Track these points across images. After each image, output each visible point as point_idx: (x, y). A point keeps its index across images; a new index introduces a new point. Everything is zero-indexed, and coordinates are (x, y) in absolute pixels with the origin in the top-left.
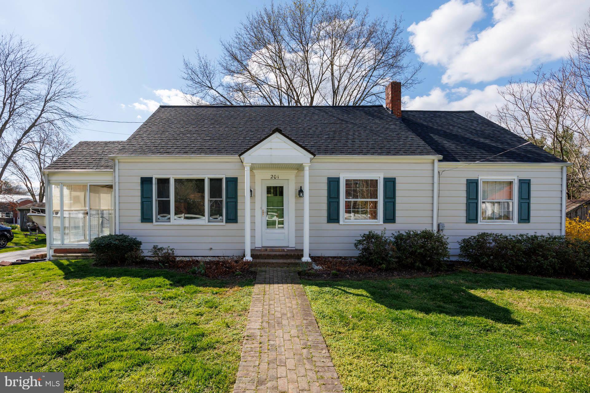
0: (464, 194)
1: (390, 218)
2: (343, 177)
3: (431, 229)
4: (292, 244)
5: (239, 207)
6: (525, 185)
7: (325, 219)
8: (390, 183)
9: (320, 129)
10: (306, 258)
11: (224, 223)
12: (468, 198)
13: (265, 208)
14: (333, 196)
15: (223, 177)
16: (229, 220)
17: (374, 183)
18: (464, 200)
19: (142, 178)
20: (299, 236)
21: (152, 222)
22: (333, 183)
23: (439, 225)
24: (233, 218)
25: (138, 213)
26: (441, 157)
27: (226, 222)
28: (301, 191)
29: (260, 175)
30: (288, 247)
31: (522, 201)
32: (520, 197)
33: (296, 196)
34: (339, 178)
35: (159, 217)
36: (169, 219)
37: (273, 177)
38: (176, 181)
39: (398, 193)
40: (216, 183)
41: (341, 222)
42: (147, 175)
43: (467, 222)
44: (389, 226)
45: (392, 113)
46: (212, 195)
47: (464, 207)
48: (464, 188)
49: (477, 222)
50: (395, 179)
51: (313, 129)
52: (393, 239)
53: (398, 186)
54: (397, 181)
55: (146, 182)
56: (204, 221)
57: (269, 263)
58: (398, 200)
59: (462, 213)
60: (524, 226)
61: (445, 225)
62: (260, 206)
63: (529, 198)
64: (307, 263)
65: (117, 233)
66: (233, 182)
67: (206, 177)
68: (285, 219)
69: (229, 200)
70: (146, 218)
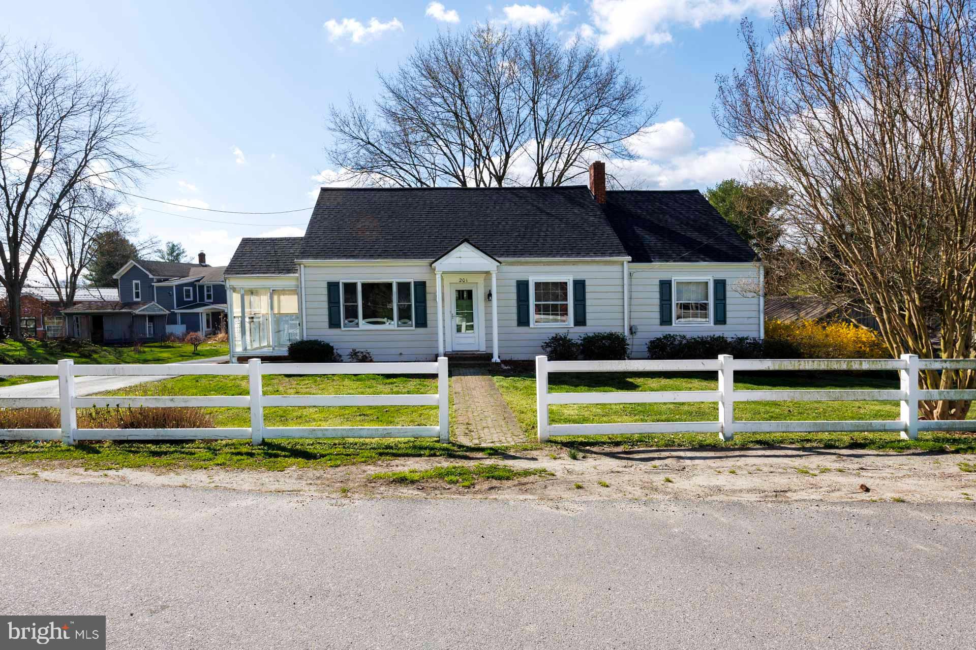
0: (657, 295)
1: (580, 320)
2: (532, 280)
3: (621, 331)
4: (483, 348)
5: (429, 310)
6: (720, 285)
7: (515, 323)
8: (580, 285)
9: (510, 222)
10: (496, 359)
11: (413, 328)
12: (662, 299)
13: (454, 311)
14: (522, 299)
15: (412, 281)
16: (418, 325)
17: (563, 285)
18: (657, 302)
19: (328, 283)
20: (489, 340)
21: (340, 327)
22: (522, 286)
23: (631, 329)
24: (422, 322)
25: (326, 318)
26: (630, 258)
27: (416, 326)
28: (490, 295)
29: (449, 279)
30: (479, 351)
31: (718, 302)
32: (716, 298)
33: (485, 299)
34: (528, 281)
35: (346, 321)
36: (357, 324)
37: (462, 281)
38: (363, 285)
39: (588, 296)
40: (404, 287)
41: (532, 325)
42: (334, 279)
43: (661, 324)
44: (581, 330)
45: (595, 198)
46: (400, 299)
47: (657, 308)
48: (657, 289)
49: (671, 324)
50: (584, 281)
51: (503, 223)
52: (579, 342)
53: (588, 289)
54: (587, 283)
55: (332, 287)
56: (392, 325)
57: (460, 364)
58: (588, 302)
59: (656, 316)
60: (720, 327)
61: (638, 327)
62: (449, 310)
63: (725, 299)
64: (496, 363)
65: (305, 339)
66: (421, 286)
67: (394, 281)
68: (475, 323)
69: (418, 304)
70: (334, 323)
